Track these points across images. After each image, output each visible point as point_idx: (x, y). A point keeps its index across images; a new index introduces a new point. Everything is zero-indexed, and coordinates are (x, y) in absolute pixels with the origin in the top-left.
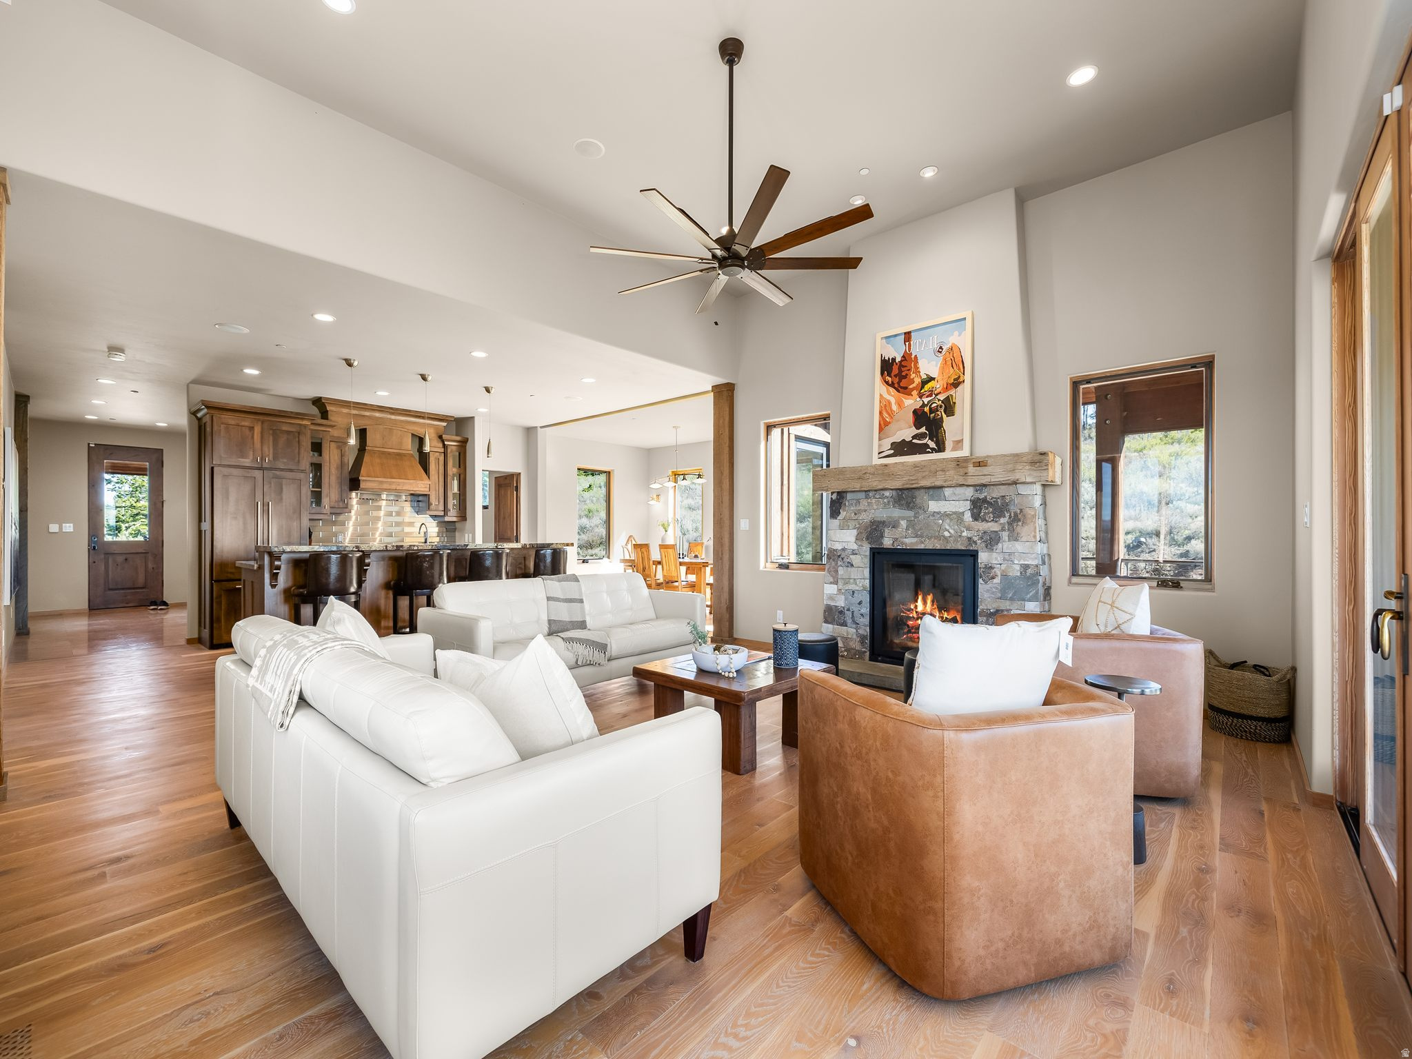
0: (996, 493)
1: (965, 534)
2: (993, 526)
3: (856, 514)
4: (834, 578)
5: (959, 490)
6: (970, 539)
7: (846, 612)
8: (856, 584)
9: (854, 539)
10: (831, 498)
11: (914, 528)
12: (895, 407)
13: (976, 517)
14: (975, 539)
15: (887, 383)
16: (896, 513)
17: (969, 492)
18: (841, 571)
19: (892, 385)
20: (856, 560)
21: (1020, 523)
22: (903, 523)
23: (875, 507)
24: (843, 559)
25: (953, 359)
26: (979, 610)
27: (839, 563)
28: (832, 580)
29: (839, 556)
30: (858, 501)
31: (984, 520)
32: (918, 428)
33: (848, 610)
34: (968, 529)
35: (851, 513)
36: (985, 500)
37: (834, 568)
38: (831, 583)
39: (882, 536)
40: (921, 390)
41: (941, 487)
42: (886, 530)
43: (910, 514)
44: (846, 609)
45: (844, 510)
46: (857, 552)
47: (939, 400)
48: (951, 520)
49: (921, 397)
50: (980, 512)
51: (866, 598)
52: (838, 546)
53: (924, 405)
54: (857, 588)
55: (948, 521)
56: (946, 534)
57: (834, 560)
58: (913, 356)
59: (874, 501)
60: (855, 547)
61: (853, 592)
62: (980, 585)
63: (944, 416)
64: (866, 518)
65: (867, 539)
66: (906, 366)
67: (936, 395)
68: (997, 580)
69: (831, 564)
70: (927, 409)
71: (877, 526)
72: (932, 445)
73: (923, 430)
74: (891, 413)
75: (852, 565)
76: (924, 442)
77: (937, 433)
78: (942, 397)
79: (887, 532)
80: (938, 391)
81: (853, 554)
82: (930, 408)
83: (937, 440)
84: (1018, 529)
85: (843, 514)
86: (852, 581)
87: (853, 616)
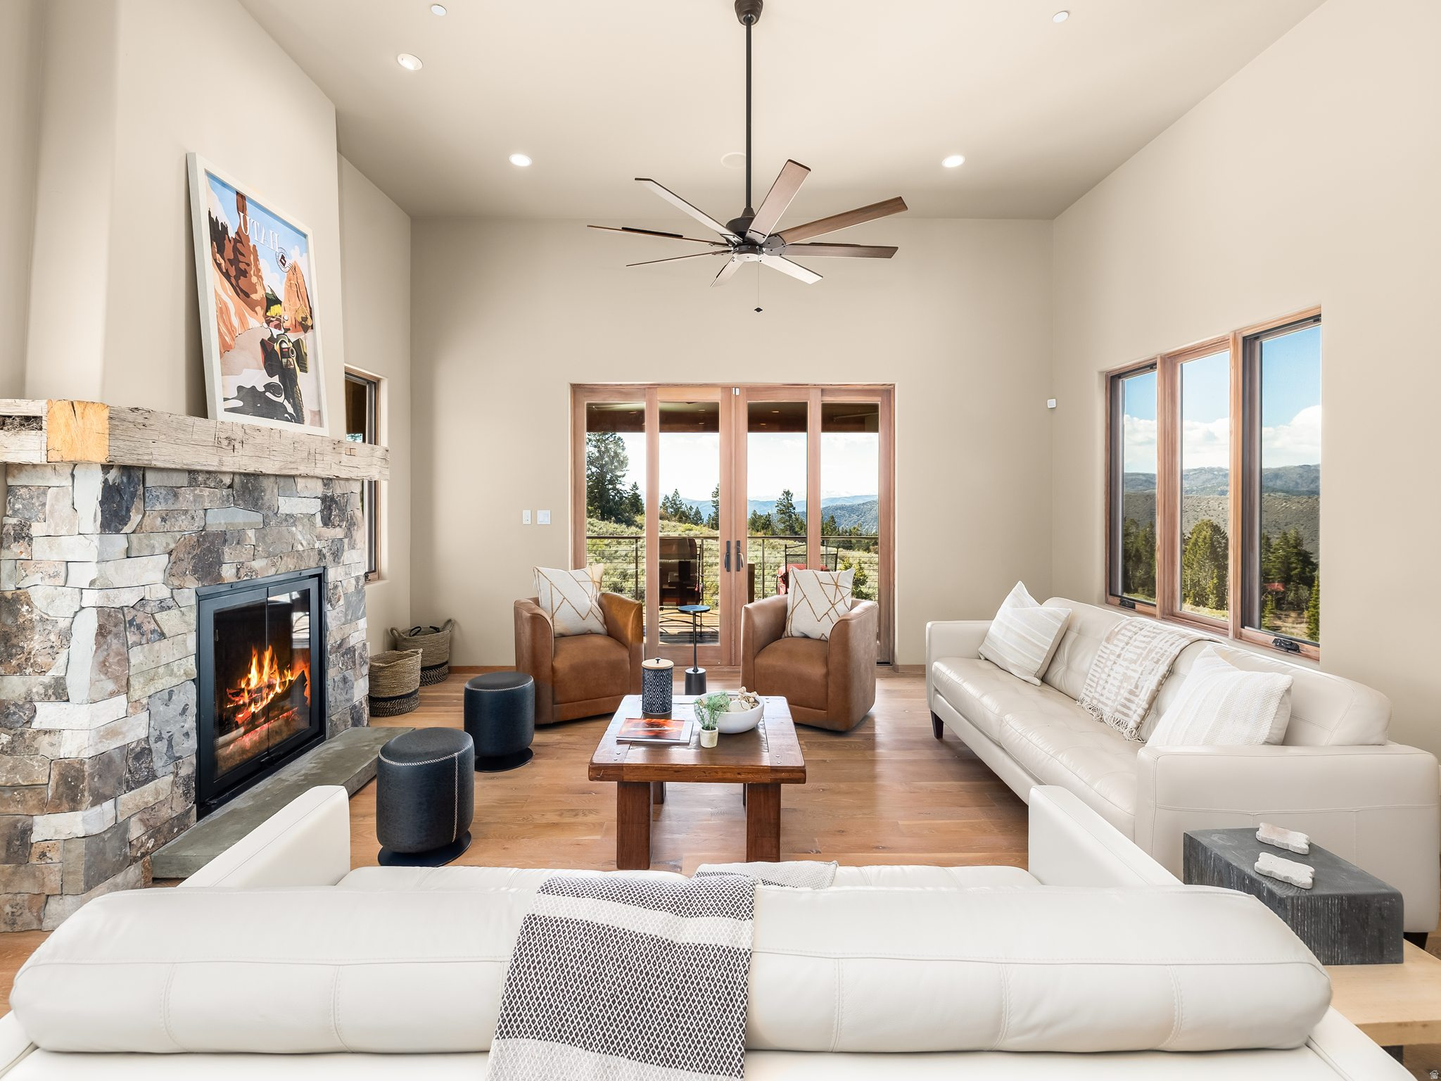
0: (338, 490)
1: (317, 545)
2: (338, 533)
3: (164, 520)
4: (116, 679)
5: (311, 483)
6: (320, 551)
7: (153, 746)
8: (172, 674)
9: (159, 577)
10: (106, 481)
11: (265, 542)
12: (235, 321)
13: (327, 522)
14: (325, 551)
15: (219, 266)
16: (240, 517)
17: (319, 488)
18: (136, 656)
19: (227, 275)
20: (168, 621)
21: (356, 528)
22: (251, 533)
23: (207, 505)
24: (139, 627)
25: (297, 284)
26: (329, 647)
27: (132, 638)
28: (110, 686)
29: (131, 622)
30: (174, 492)
31: (334, 526)
32: (271, 375)
33: (159, 738)
34: (319, 538)
35: (155, 517)
36: (332, 499)
37: (118, 654)
38: (112, 694)
39: (221, 563)
40: (267, 311)
41: (293, 477)
42: (226, 549)
43: (257, 518)
44: (152, 740)
45: (138, 512)
46: (171, 603)
47: (289, 341)
48: (304, 526)
49: (268, 322)
50: (330, 514)
51: (189, 695)
52: (129, 598)
53: (272, 339)
54: (175, 681)
55: (300, 528)
56: (300, 548)
57: (117, 636)
58: (251, 244)
59: (206, 492)
60: (165, 593)
61: (171, 693)
62: (328, 614)
63: (297, 369)
64: (186, 527)
65: (195, 571)
66: (243, 255)
67: (287, 330)
68: (342, 602)
69: (109, 646)
70: (277, 347)
71: (212, 543)
72: (290, 409)
73: (276, 379)
74: (231, 330)
75: (162, 635)
76: (281, 399)
77: (293, 393)
78: (293, 337)
79: (228, 553)
80: (286, 325)
81: (162, 609)
82: (281, 349)
83: (294, 399)
84: (354, 533)
85: (135, 518)
86: (161, 670)
87: (170, 746)
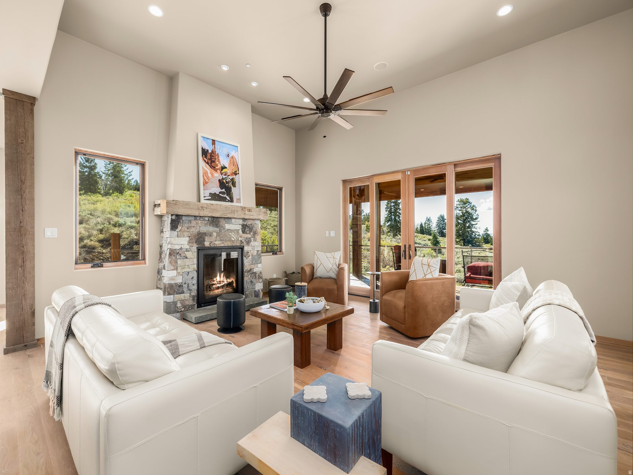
0: (249, 223)
1: (240, 239)
2: (249, 236)
3: (188, 228)
4: (174, 266)
5: (237, 220)
6: (241, 241)
7: (183, 285)
8: (189, 268)
9: (187, 243)
10: (172, 218)
11: (220, 237)
12: (210, 175)
13: (244, 232)
14: (243, 241)
15: (205, 161)
16: (211, 229)
17: (241, 222)
18: (179, 262)
19: (208, 163)
20: (188, 254)
21: (257, 235)
22: (215, 234)
23: (200, 225)
24: (180, 255)
25: (233, 162)
26: (245, 270)
27: (178, 257)
28: (173, 268)
29: (178, 253)
30: (190, 222)
31: (246, 233)
32: (222, 189)
33: (185, 283)
34: (241, 237)
35: (185, 228)
36: (246, 225)
37: (174, 260)
38: (173, 270)
39: (204, 241)
40: (221, 171)
41: (230, 218)
42: (206, 237)
43: (217, 229)
44: (183, 283)
45: (180, 226)
46: (189, 250)
47: (229, 179)
48: (235, 233)
49: (222, 174)
50: (245, 230)
51: (195, 275)
52: (177, 247)
53: (223, 179)
54: (190, 270)
55: (233, 233)
56: (233, 239)
57: (174, 256)
58: (217, 153)
59: (200, 222)
60: (188, 247)
61: (188, 273)
62: (245, 260)
63: (232, 186)
64: (194, 231)
65: (196, 242)
66: (214, 157)
67: (228, 176)
68: (250, 257)
69: (172, 258)
70: (224, 181)
71: (202, 235)
72: (228, 198)
73: (224, 190)
74: (208, 178)
75: (187, 258)
76: (225, 196)
77: (230, 193)
78: (231, 177)
79: (207, 238)
80: (229, 174)
81: (187, 251)
82: (226, 181)
83: (230, 196)
84: (256, 237)
85: (179, 228)
86: (186, 266)
87: (188, 286)
